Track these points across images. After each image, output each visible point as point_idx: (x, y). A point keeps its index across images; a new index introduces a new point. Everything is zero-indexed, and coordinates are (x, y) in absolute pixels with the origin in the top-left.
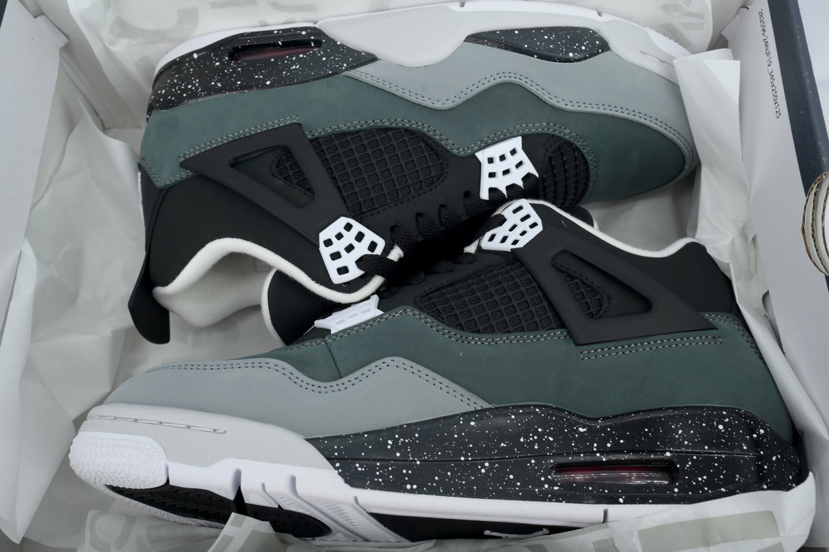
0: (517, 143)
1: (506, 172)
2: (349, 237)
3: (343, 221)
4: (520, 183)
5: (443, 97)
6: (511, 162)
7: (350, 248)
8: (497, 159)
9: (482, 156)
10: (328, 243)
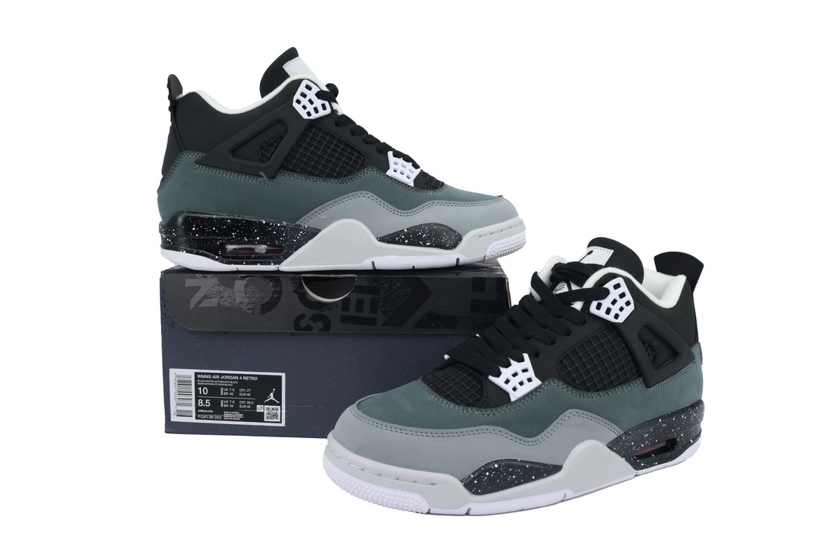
0: (514, 397)
1: (515, 375)
2: (615, 309)
3: (621, 320)
4: (502, 369)
5: (572, 419)
6: (514, 382)
7: (614, 302)
8: (526, 381)
9: (536, 382)
10: (628, 303)
